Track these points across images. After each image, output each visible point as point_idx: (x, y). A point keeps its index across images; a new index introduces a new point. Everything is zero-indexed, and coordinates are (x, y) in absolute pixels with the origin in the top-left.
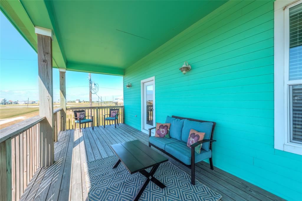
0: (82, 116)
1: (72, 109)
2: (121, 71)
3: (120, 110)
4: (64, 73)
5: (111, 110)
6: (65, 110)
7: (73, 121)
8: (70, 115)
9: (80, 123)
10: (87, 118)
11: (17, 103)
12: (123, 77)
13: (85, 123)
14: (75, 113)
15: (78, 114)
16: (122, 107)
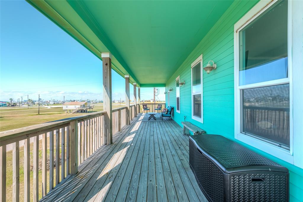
0: (146, 107)
1: (142, 104)
2: (164, 85)
3: (162, 105)
4: (140, 89)
5: (158, 105)
6: (140, 104)
7: (143, 109)
8: (141, 106)
9: (145, 110)
10: (148, 108)
11: (114, 102)
12: (165, 88)
13: (147, 110)
14: (143, 106)
15: (144, 106)
16: (164, 104)
